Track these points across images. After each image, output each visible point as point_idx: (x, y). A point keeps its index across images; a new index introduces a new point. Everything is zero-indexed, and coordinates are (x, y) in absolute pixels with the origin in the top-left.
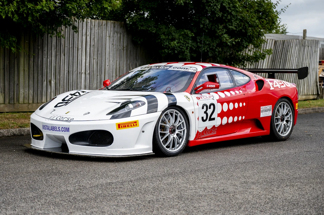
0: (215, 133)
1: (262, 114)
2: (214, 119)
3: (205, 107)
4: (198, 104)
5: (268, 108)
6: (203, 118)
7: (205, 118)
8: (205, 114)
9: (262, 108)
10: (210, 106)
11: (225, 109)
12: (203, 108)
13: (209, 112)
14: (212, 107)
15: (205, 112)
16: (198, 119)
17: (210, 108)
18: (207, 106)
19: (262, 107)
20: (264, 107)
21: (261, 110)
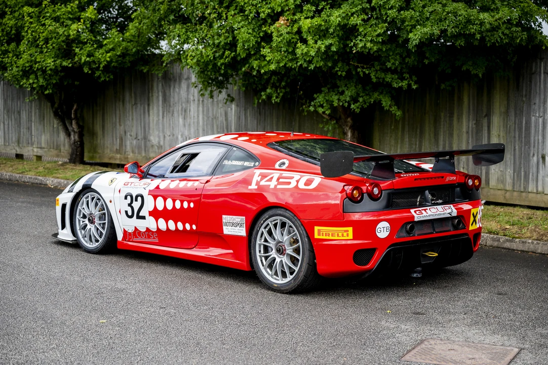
0: (157, 240)
1: (227, 229)
2: (144, 218)
3: (129, 198)
4: (119, 191)
5: (237, 220)
6: (126, 212)
7: (130, 213)
8: (130, 208)
9: (226, 218)
10: (137, 197)
11: (160, 207)
12: (126, 198)
13: (137, 205)
14: (139, 199)
15: (130, 205)
16: (120, 212)
17: (136, 200)
18: (132, 197)
19: (226, 216)
20: (228, 216)
21: (224, 221)
